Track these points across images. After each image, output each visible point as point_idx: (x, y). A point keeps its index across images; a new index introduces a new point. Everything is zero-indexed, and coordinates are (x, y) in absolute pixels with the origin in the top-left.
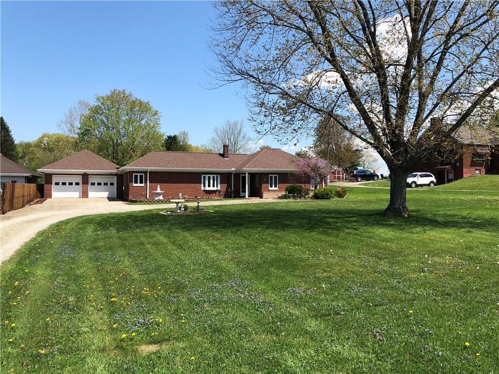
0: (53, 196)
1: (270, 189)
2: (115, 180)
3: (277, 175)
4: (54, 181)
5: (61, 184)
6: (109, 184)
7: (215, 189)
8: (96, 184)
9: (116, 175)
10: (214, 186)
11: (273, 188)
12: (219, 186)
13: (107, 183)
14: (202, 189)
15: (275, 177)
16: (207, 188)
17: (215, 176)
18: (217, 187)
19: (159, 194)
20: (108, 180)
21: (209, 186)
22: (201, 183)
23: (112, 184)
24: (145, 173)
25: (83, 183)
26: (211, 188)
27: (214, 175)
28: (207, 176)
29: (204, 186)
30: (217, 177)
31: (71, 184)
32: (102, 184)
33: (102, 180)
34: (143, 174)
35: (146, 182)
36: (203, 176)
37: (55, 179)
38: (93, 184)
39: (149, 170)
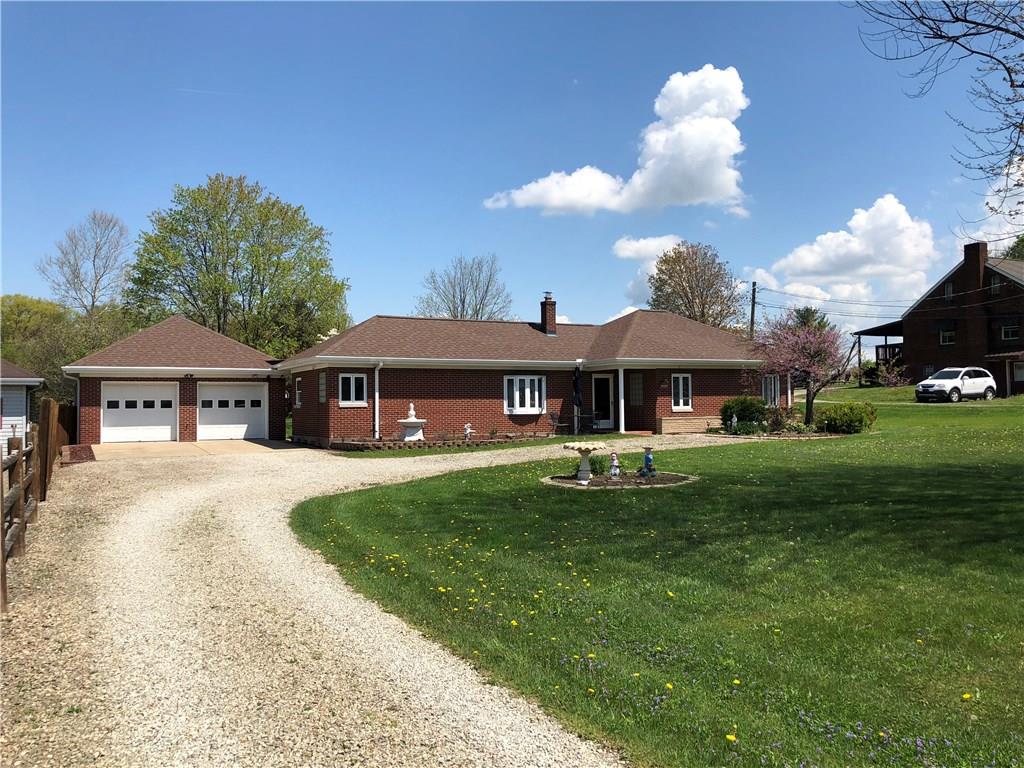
0: (103, 439)
1: (675, 409)
2: (263, 393)
3: (689, 376)
4: (105, 398)
5: (122, 404)
6: (248, 404)
7: (535, 411)
8: (215, 404)
9: (268, 379)
10: (533, 405)
11: (681, 408)
12: (545, 403)
13: (243, 402)
14: (506, 411)
15: (684, 378)
16: (518, 411)
17: (536, 378)
18: (540, 406)
19: (414, 428)
20: (247, 393)
21: (522, 404)
22: (503, 398)
23: (256, 404)
24: (370, 371)
25: (182, 403)
26: (528, 410)
27: (532, 377)
28: (517, 379)
29: (511, 404)
30: (540, 381)
31: (149, 405)
32: (232, 404)
33: (231, 394)
34: (364, 376)
35: (371, 397)
36: (506, 378)
37: (107, 393)
38: (207, 404)
39: (381, 364)
